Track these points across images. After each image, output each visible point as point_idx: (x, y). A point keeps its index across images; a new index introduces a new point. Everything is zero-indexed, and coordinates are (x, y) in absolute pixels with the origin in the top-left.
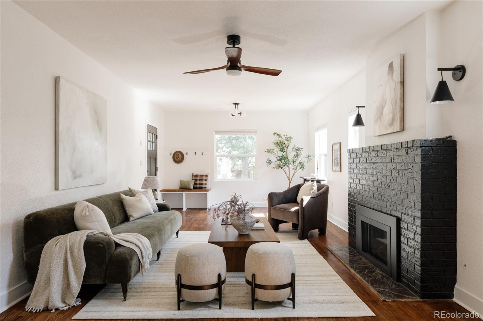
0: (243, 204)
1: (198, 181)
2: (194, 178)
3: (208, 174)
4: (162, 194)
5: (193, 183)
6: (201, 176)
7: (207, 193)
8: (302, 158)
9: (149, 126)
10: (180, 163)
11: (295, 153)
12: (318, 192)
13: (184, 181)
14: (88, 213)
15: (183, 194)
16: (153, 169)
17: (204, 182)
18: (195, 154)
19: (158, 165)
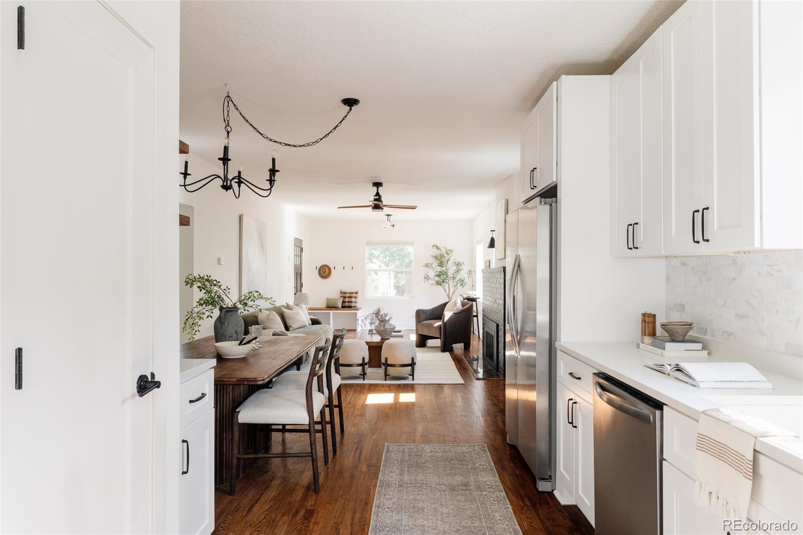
0: (384, 314)
1: (347, 299)
2: (343, 295)
3: (358, 291)
5: (341, 301)
6: (350, 293)
7: (356, 313)
8: (463, 274)
9: (296, 239)
10: (327, 278)
11: (455, 268)
12: (463, 307)
13: (331, 299)
14: (272, 317)
15: (329, 313)
16: (299, 286)
17: (353, 300)
18: (344, 268)
19: (303, 281)
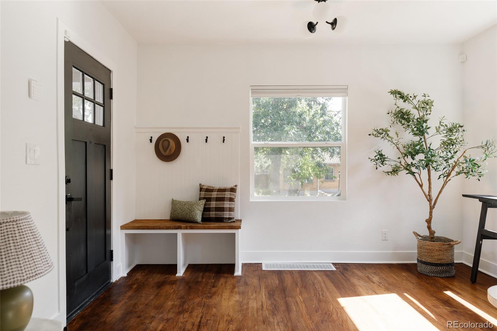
1: (214, 202)
2: (205, 195)
3: (236, 186)
4: (126, 234)
5: (201, 208)
6: (220, 190)
7: (235, 234)
10: (172, 160)
13: (180, 202)
15: (177, 234)
17: (227, 204)
18: (206, 140)
